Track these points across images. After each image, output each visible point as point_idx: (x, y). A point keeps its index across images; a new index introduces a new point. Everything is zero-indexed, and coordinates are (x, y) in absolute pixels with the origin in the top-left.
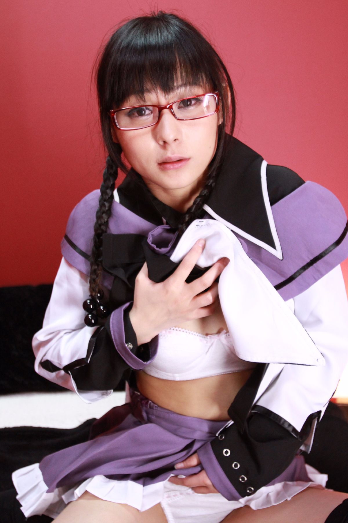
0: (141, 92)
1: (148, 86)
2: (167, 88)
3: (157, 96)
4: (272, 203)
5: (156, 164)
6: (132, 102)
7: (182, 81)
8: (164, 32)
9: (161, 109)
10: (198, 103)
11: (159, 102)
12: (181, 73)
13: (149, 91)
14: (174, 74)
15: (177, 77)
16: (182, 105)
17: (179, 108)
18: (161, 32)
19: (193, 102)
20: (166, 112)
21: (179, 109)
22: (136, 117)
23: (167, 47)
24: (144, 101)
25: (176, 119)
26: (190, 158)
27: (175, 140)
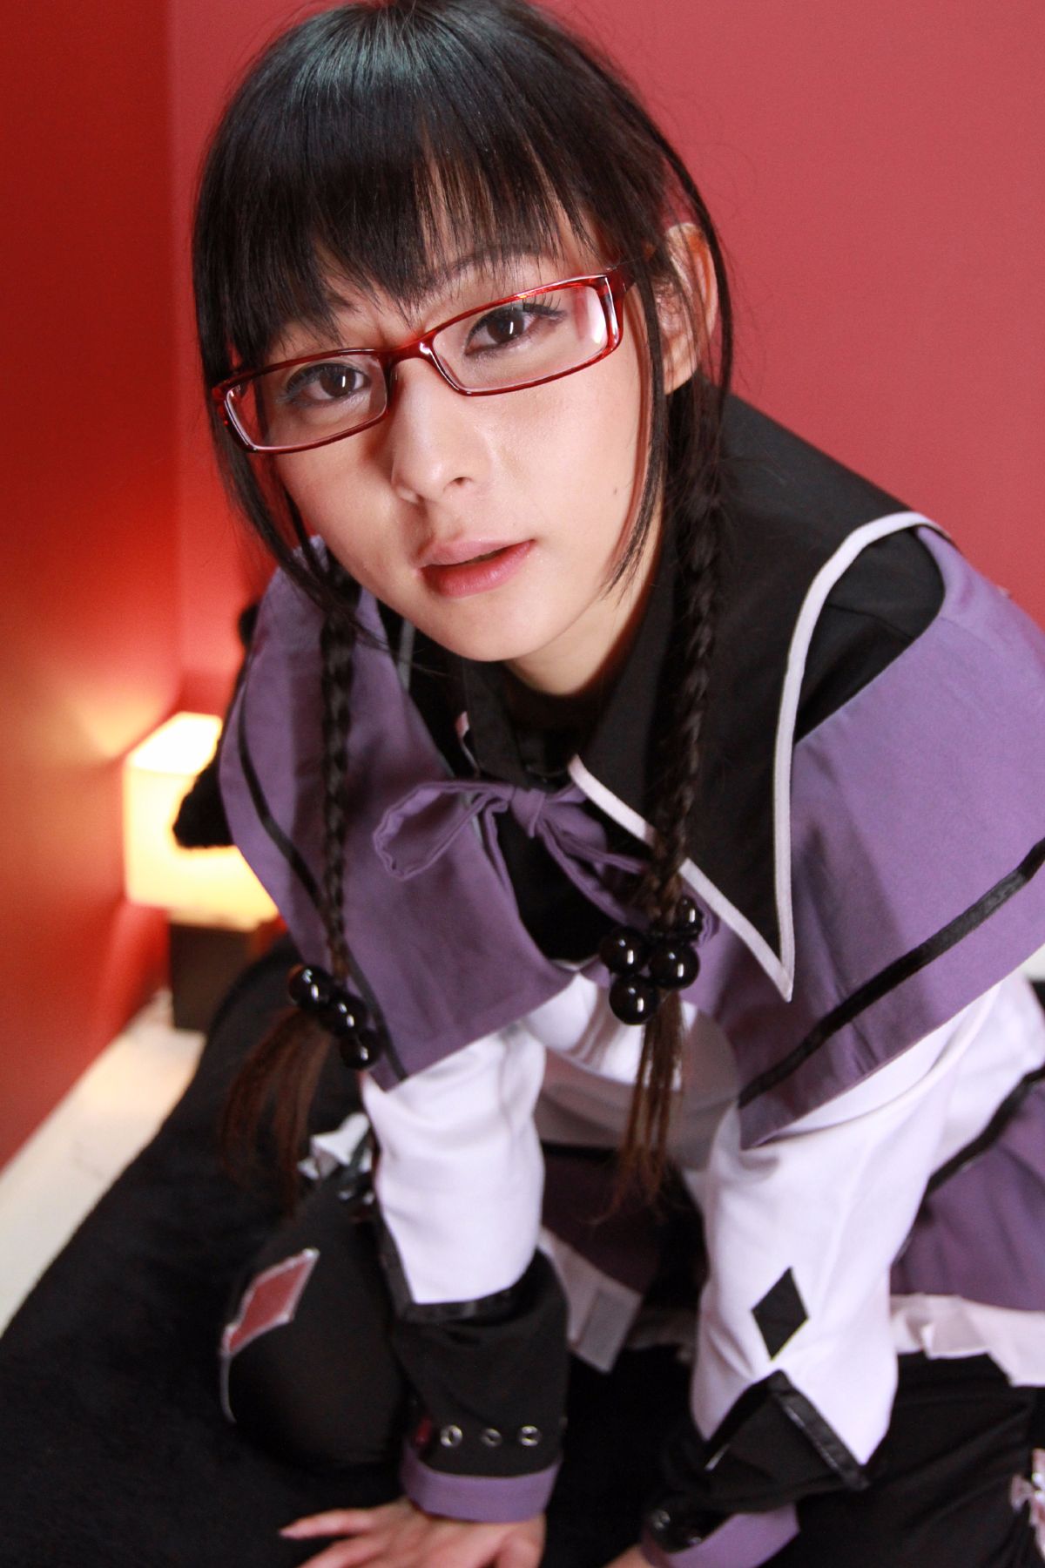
0: (317, 308)
3: (375, 313)
5: (414, 574)
7: (459, 242)
9: (389, 356)
10: (543, 325)
11: (381, 333)
13: (345, 301)
14: (423, 214)
15: (435, 231)
16: (485, 337)
17: (473, 352)
19: (528, 320)
20: (412, 367)
21: (468, 360)
22: (320, 405)
24: (334, 335)
25: (463, 393)
26: (532, 542)
27: (460, 480)
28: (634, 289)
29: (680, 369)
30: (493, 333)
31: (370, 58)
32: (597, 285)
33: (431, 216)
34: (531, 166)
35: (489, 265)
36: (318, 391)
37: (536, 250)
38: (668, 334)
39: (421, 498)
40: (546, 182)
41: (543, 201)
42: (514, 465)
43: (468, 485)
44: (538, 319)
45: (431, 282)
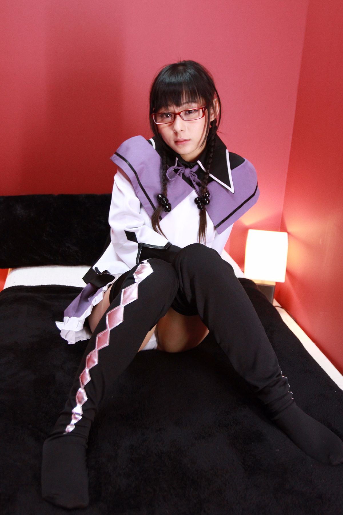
0: (167, 106)
1: (169, 103)
2: (178, 104)
3: (174, 108)
4: (231, 169)
5: (174, 142)
6: (163, 110)
7: (186, 100)
8: (179, 75)
9: (175, 114)
10: (195, 112)
11: (174, 111)
12: (186, 97)
13: (170, 106)
14: (182, 96)
15: (183, 99)
16: (187, 113)
17: (186, 114)
18: (178, 75)
19: (193, 111)
20: (178, 116)
21: (185, 116)
22: (165, 118)
23: (180, 84)
24: (168, 110)
25: (183, 120)
26: (190, 140)
27: (182, 131)
28: (207, 109)
29: (212, 119)
30: (188, 112)
31: (177, 79)
32: (202, 109)
33: (183, 96)
34: (196, 93)
35: (189, 104)
36: (165, 116)
37: (195, 102)
38: (211, 113)
39: (176, 132)
40: (198, 95)
41: (197, 97)
42: (189, 129)
43: (183, 131)
44: (194, 111)
45: (181, 105)
